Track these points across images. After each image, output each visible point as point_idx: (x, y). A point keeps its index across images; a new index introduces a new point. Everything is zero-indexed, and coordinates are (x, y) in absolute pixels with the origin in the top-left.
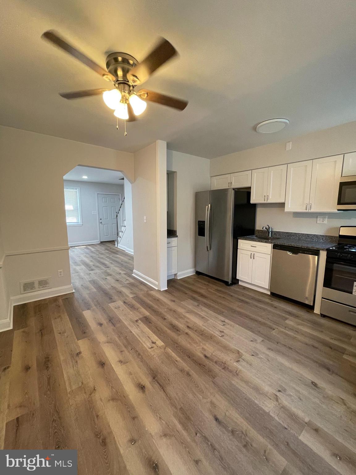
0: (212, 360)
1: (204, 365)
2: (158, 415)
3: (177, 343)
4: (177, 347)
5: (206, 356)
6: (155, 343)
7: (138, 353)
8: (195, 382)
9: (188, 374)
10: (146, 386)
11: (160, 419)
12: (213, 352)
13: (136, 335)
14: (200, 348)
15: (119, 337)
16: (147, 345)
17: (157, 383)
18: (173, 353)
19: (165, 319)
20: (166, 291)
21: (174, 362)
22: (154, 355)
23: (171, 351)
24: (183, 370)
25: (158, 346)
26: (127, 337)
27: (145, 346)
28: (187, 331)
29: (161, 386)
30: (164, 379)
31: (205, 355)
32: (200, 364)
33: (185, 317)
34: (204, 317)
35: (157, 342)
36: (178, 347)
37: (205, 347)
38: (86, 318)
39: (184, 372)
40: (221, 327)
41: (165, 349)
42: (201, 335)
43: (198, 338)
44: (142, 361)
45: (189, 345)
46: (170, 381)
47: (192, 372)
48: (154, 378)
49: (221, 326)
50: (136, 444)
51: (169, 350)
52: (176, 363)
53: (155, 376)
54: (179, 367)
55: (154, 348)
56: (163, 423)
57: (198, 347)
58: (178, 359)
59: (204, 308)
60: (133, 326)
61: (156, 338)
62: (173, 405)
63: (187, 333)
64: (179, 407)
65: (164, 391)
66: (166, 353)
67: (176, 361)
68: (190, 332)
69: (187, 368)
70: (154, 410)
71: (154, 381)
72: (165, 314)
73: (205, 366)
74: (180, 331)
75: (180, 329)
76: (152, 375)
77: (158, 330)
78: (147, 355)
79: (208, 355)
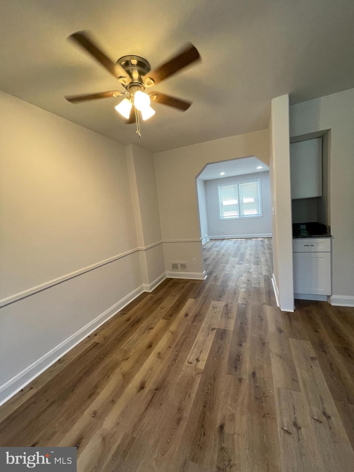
0: (222, 440)
1: (206, 433)
2: (121, 419)
3: (215, 380)
4: (210, 382)
5: (222, 427)
6: (199, 361)
7: (176, 358)
8: (172, 435)
9: (179, 421)
10: (144, 389)
11: (117, 424)
12: (238, 435)
13: (196, 341)
14: (230, 411)
15: (183, 334)
16: (191, 357)
17: (152, 396)
18: (197, 386)
19: (241, 345)
20: (288, 313)
21: (187, 394)
22: (182, 371)
23: (199, 382)
24: (182, 410)
25: (197, 365)
26: (188, 339)
27: (189, 356)
28: (246, 377)
29: (151, 401)
30: (160, 399)
31: (224, 424)
32: (203, 426)
33: (269, 359)
34: (297, 381)
35: (200, 362)
36: (211, 384)
37: (238, 417)
38: (186, 305)
39: (180, 413)
40: (305, 420)
41: (198, 374)
42: (256, 398)
43: (246, 398)
44: (169, 368)
45: (223, 393)
46: (160, 407)
47: (184, 424)
48: (156, 390)
49: (309, 418)
50: (93, 418)
51: (199, 379)
52: (187, 397)
53: (159, 388)
54: (183, 404)
55: (191, 365)
56: (114, 429)
57: (229, 408)
58: (193, 396)
59: (319, 368)
60: (204, 332)
61: (206, 358)
62: (135, 427)
63: (240, 380)
64: (134, 435)
65: (146, 408)
66: (193, 378)
67: (190, 396)
68: (247, 381)
69: (186, 414)
70: (124, 412)
71: (152, 392)
72: (248, 339)
73: (204, 435)
74: (236, 371)
75: (241, 368)
76: (159, 385)
77: (218, 352)
78: (179, 366)
79: (226, 429)
